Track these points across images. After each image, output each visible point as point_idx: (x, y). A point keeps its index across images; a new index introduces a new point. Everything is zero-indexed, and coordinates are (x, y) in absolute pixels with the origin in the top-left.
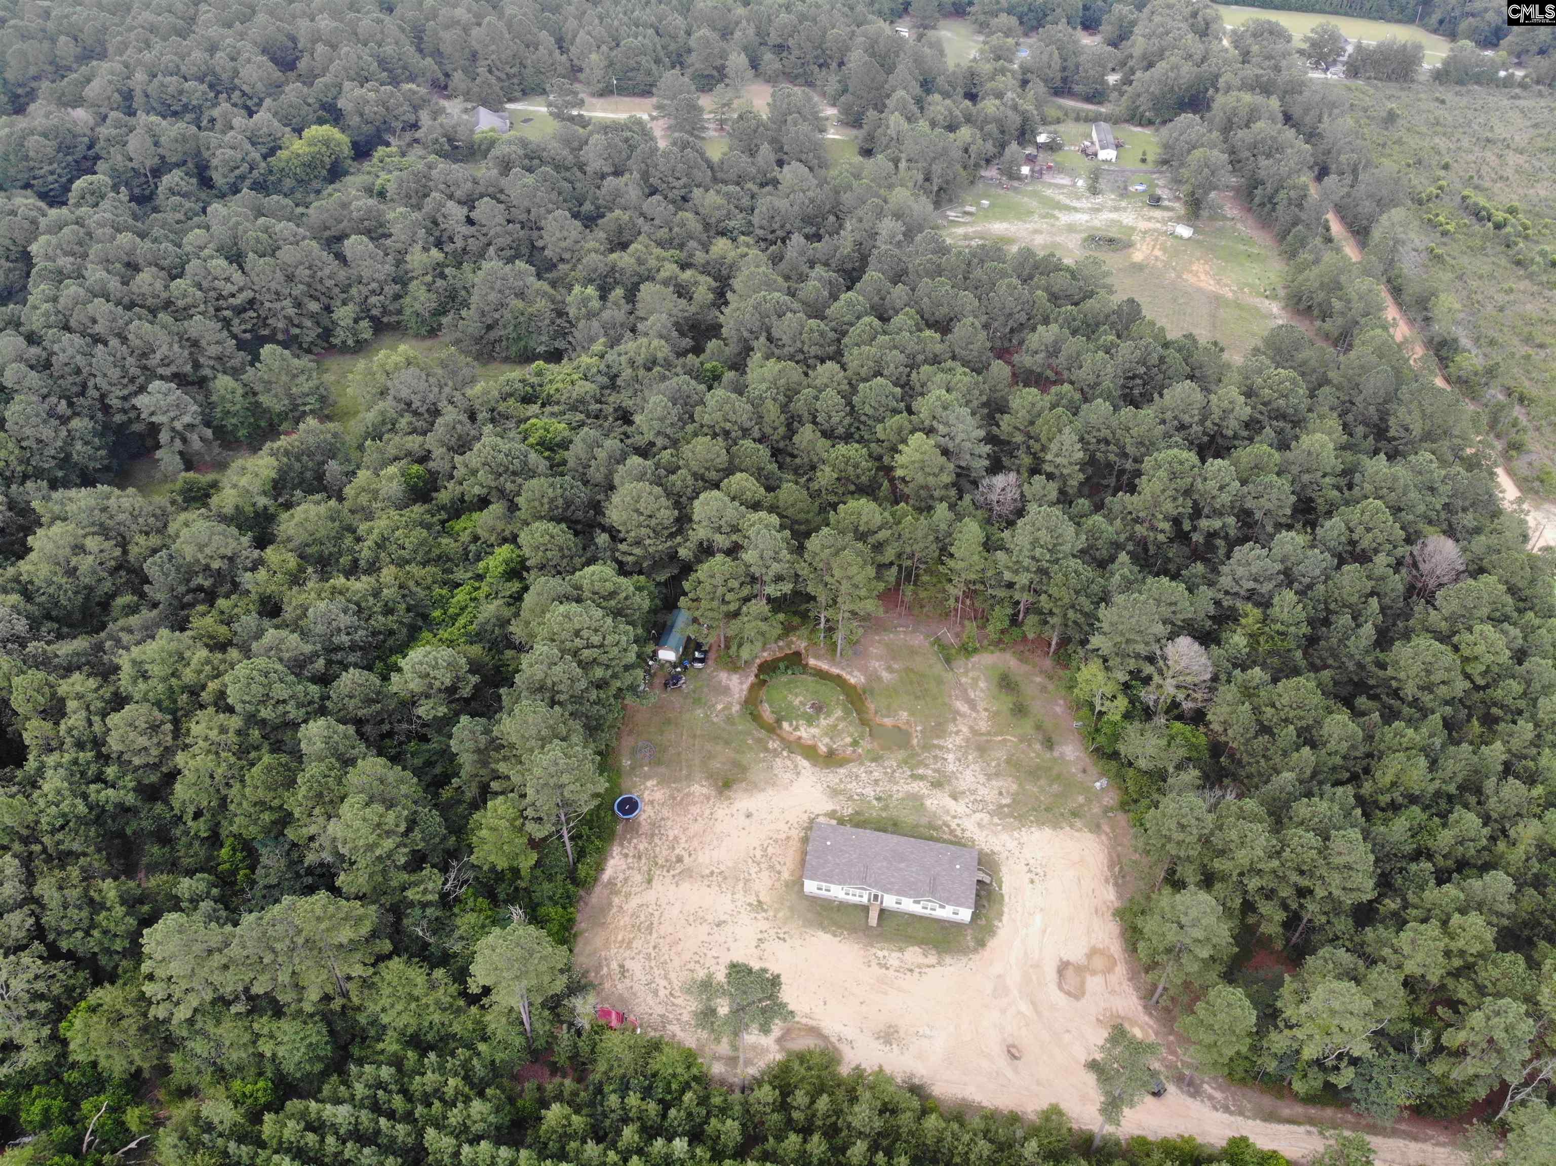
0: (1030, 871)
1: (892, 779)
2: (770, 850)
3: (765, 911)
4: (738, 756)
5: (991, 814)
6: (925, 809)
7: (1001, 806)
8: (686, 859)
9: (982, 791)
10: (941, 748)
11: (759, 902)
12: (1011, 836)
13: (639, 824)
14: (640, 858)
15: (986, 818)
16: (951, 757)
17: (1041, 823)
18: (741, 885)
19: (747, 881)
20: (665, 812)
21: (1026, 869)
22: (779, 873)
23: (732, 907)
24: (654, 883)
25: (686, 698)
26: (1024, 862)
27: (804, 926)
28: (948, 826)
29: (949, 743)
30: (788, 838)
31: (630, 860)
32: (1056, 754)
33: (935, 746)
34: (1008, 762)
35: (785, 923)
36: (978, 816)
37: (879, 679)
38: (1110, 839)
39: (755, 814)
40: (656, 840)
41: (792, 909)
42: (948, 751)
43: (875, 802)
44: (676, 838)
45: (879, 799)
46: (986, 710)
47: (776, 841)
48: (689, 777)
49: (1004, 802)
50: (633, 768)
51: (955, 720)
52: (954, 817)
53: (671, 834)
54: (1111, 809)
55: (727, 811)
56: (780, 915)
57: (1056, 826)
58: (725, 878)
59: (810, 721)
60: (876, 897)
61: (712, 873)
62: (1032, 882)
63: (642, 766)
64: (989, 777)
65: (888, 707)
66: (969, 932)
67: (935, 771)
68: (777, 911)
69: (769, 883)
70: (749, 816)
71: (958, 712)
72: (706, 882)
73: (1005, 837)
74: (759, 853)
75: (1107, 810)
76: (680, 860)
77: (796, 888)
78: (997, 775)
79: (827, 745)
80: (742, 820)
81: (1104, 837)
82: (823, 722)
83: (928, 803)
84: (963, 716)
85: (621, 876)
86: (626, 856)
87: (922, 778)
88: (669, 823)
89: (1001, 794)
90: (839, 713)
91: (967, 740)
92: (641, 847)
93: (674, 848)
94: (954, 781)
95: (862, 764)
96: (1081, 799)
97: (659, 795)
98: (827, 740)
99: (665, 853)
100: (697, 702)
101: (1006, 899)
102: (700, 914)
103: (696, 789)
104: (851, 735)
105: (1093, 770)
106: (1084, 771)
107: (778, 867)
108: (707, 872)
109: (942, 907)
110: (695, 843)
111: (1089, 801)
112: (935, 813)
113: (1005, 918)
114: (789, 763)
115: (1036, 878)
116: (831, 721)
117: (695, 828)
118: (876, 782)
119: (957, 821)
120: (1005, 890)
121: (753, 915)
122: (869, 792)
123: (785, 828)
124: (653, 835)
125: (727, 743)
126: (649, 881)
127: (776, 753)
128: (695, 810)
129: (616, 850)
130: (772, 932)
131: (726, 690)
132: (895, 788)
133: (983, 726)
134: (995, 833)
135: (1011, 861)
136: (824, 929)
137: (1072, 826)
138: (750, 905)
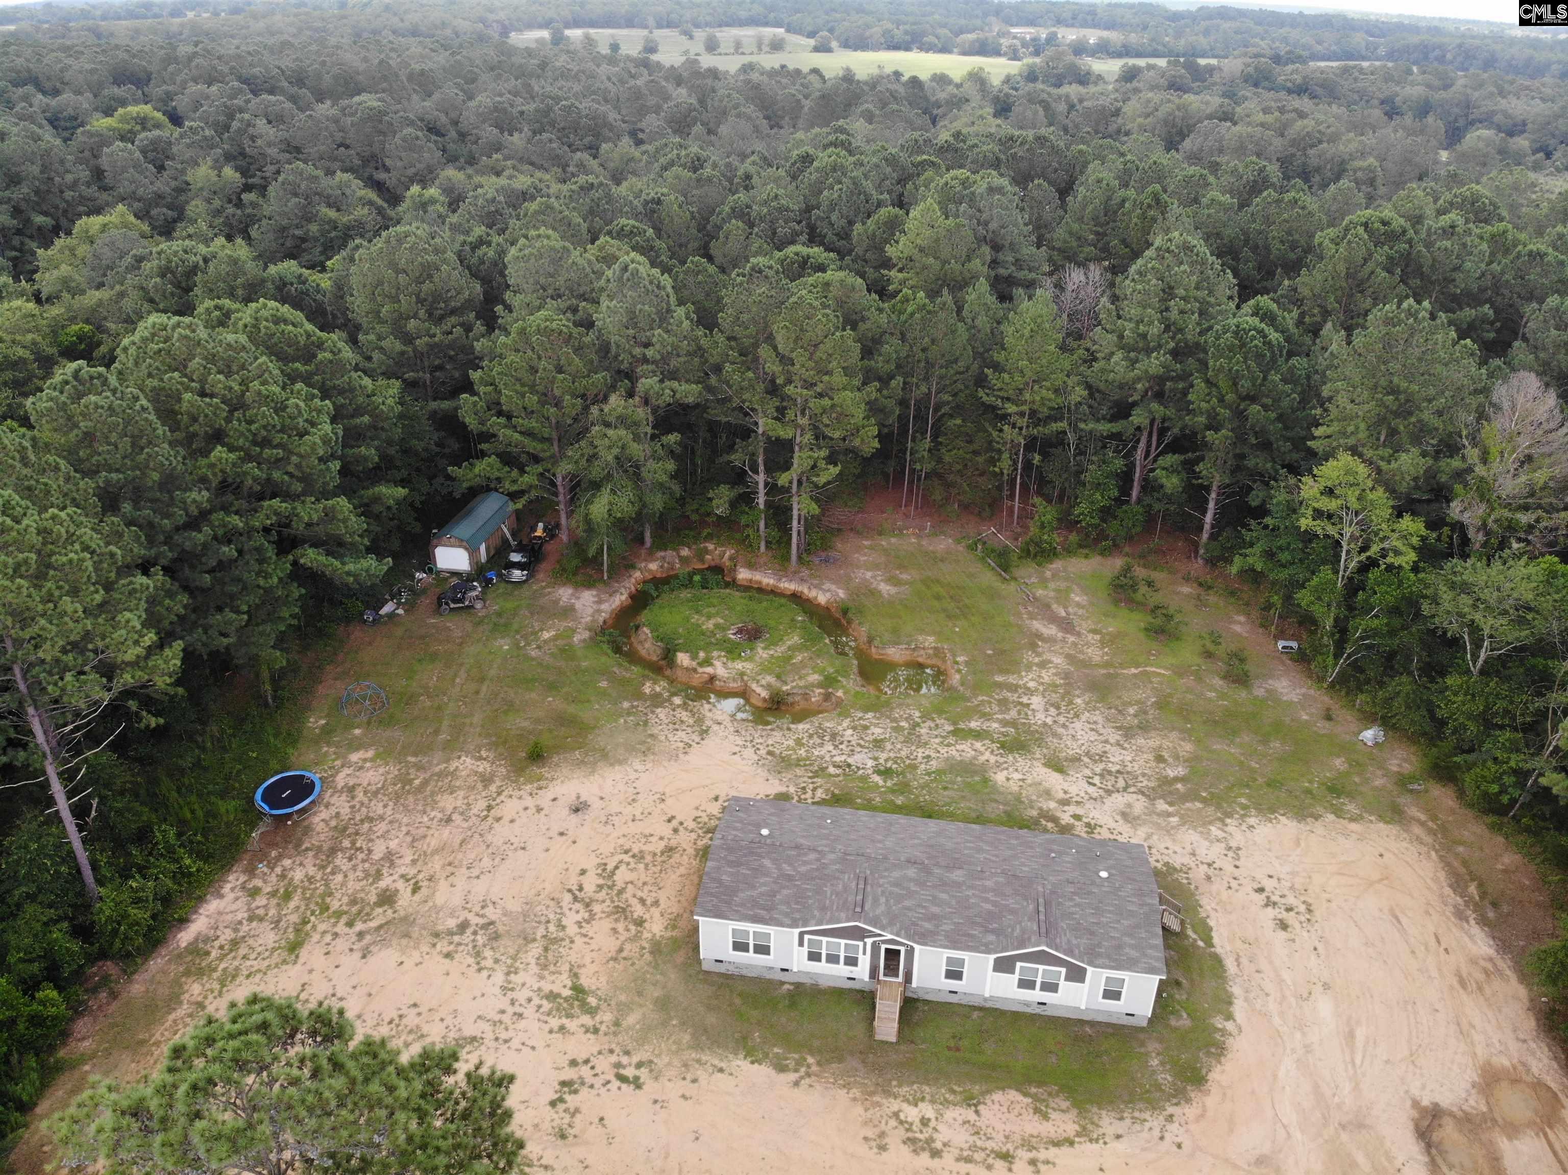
0: (1269, 903)
1: (912, 737)
2: (622, 876)
3: (592, 1011)
4: (571, 709)
5: (1150, 795)
6: (995, 788)
7: (1166, 782)
8: (405, 899)
9: (1117, 757)
10: (1014, 688)
11: (579, 990)
12: (1207, 836)
13: (308, 830)
14: (287, 896)
15: (1139, 805)
16: (1036, 701)
17: (1268, 810)
18: (535, 950)
19: (550, 942)
20: (378, 808)
21: (1260, 898)
22: (640, 922)
23: (504, 1003)
24: (304, 953)
25: (480, 623)
26: (1249, 887)
27: (697, 1046)
28: (1055, 820)
29: (1029, 680)
30: (669, 850)
31: (261, 901)
32: (1260, 692)
33: (1000, 686)
34: (1162, 704)
35: (642, 1040)
36: (1119, 800)
37: (873, 593)
38: (1431, 832)
39: (596, 804)
40: (340, 860)
41: (663, 1004)
42: (1030, 692)
43: (877, 779)
44: (390, 858)
45: (886, 773)
46: (1094, 632)
47: (639, 857)
48: (452, 747)
49: (1171, 773)
50: (327, 731)
51: (1033, 646)
52: (1065, 802)
53: (379, 850)
54: (1412, 779)
55: (529, 802)
56: (631, 1019)
57: (1302, 813)
58: (496, 937)
59: (733, 652)
60: (892, 955)
61: (463, 927)
62: (1283, 926)
63: (350, 727)
64: (1128, 733)
65: (895, 631)
66: (1153, 1046)
67: (1005, 723)
68: (623, 1009)
69: (610, 944)
70: (578, 809)
71: (1039, 636)
72: (443, 946)
73: (1190, 837)
74: (590, 883)
75: (1403, 782)
76: (387, 899)
77: (680, 957)
78: (1144, 728)
79: (769, 686)
80: (561, 817)
81: (1417, 830)
82: (762, 652)
83: (1000, 778)
84: (1050, 640)
85: (226, 935)
86: (254, 893)
87: (978, 735)
88: (382, 827)
89: (1160, 759)
90: (795, 639)
91: (1067, 675)
92: (298, 875)
93: (378, 875)
94: (1052, 742)
95: (845, 714)
96: (1339, 763)
97: (372, 776)
98: (770, 679)
99: (352, 886)
100: (501, 626)
101: (1230, 964)
102: (411, 1020)
103: (465, 764)
104: (821, 672)
105: (1346, 717)
106: (1329, 718)
107: (638, 910)
108: (452, 923)
109: (1076, 975)
110: (436, 864)
111: (1357, 765)
112: (1018, 799)
113: (1239, 1009)
114: (684, 715)
115: (1290, 918)
116: (780, 650)
117: (439, 836)
118: (878, 744)
119: (1072, 809)
120: (1222, 943)
121: (555, 1023)
122: (863, 760)
123: (666, 831)
124: (333, 851)
125: (552, 687)
126: (294, 947)
127: (657, 700)
128: (448, 802)
129: (234, 879)
130: (604, 1064)
131: (569, 611)
132: (920, 753)
133: (1095, 654)
134: (1169, 831)
135: (1218, 886)
136: (753, 1054)
137: (1338, 813)
138: (552, 996)
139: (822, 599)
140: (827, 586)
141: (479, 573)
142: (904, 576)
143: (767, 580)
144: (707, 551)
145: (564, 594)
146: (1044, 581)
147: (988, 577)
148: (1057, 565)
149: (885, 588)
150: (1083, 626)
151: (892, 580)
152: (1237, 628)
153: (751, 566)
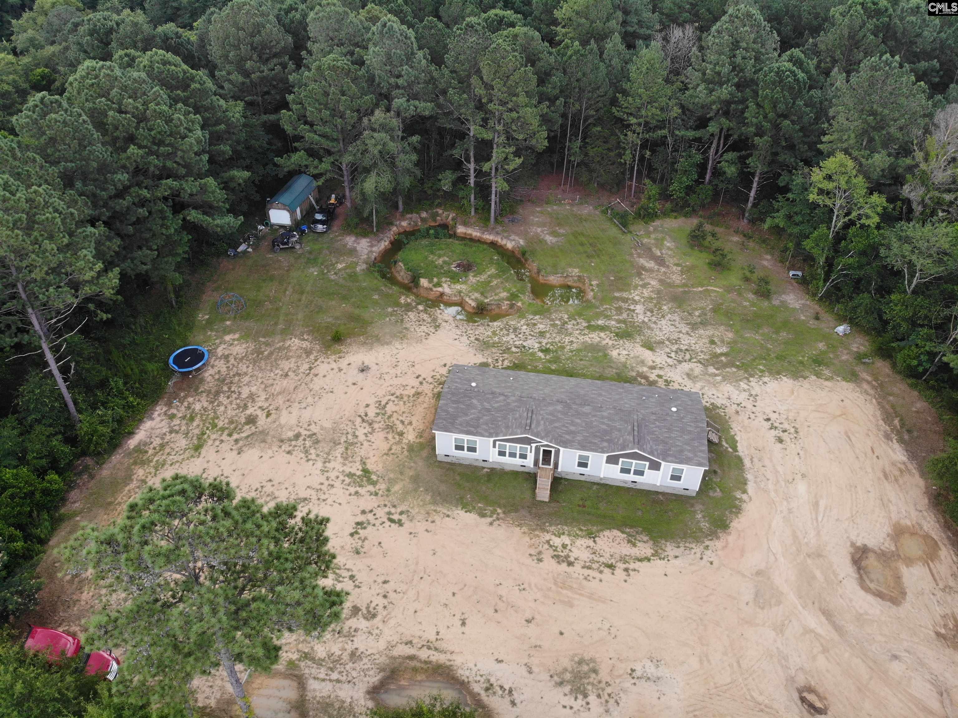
0: (773, 427)
1: (562, 330)
2: (390, 408)
3: (374, 483)
4: (357, 311)
5: (705, 364)
6: (611, 360)
7: (716, 356)
8: (262, 421)
9: (686, 341)
10: (625, 300)
11: (366, 471)
12: (738, 388)
13: (202, 381)
14: (192, 419)
15: (698, 369)
16: (639, 308)
17: (776, 373)
18: (340, 449)
19: (349, 445)
20: (243, 368)
21: (767, 425)
22: (401, 434)
23: (323, 479)
24: (203, 451)
25: (300, 257)
26: (761, 418)
27: (435, 503)
28: (646, 378)
29: (635, 295)
30: (418, 394)
31: (176, 422)
32: (776, 302)
33: (617, 299)
34: (715, 310)
35: (403, 499)
36: (686, 366)
37: (542, 242)
38: (874, 387)
39: (374, 367)
40: (222, 398)
41: (415, 479)
42: (636, 302)
43: (541, 354)
44: (252, 397)
45: (546, 351)
46: (677, 265)
47: (400, 397)
48: (287, 332)
49: (719, 351)
50: (210, 323)
51: (639, 274)
52: (653, 368)
53: (245, 392)
54: (865, 356)
55: (334, 365)
56: (396, 488)
57: (796, 375)
58: (317, 442)
59: (454, 278)
60: (547, 453)
61: (297, 436)
62: (780, 441)
63: (224, 320)
64: (694, 326)
65: (555, 266)
66: (698, 507)
67: (619, 321)
68: (392, 482)
69: (384, 446)
70: (363, 370)
71: (643, 268)
72: (285, 447)
73: (728, 388)
74: (372, 412)
75: (859, 357)
76: (251, 420)
77: (425, 453)
78: (704, 324)
79: (476, 300)
80: (353, 374)
81: (865, 386)
82: (472, 279)
83: (614, 353)
84: (650, 270)
85: (157, 442)
86: (172, 417)
87: (602, 329)
88: (246, 379)
89: (712, 342)
90: (493, 271)
91: (659, 292)
92: (197, 407)
93: (245, 407)
94: (647, 332)
95: (522, 316)
96: (821, 346)
97: (239, 349)
98: (477, 295)
99: (230, 413)
100: (312, 260)
101: (747, 462)
102: (268, 488)
103: (295, 343)
104: (508, 291)
105: (827, 317)
106: (817, 318)
107: (400, 427)
108: (290, 434)
109: (655, 466)
110: (280, 400)
111: (832, 347)
112: (625, 365)
113: (751, 487)
114: (425, 316)
115: (785, 436)
116: (483, 278)
117: (281, 384)
118: (542, 334)
119: (656, 372)
120: (743, 450)
121: (352, 490)
122: (533, 344)
123: (416, 383)
124: (217, 393)
125: (345, 298)
126: (198, 448)
127: (408, 308)
128: (285, 365)
129: (160, 409)
130: (381, 513)
131: (353, 252)
132: (567, 339)
133: (677, 279)
134: (715, 385)
135: (743, 417)
136: (467, 507)
137: (818, 375)
138: (350, 475)
139: (510, 245)
140: (513, 237)
141: (297, 226)
142: (562, 231)
143: (475, 233)
144: (437, 214)
145: (350, 240)
146: (648, 234)
147: (614, 231)
148: (657, 223)
149: (549, 239)
150: (671, 261)
151: (553, 233)
152: (765, 263)
153: (465, 224)
